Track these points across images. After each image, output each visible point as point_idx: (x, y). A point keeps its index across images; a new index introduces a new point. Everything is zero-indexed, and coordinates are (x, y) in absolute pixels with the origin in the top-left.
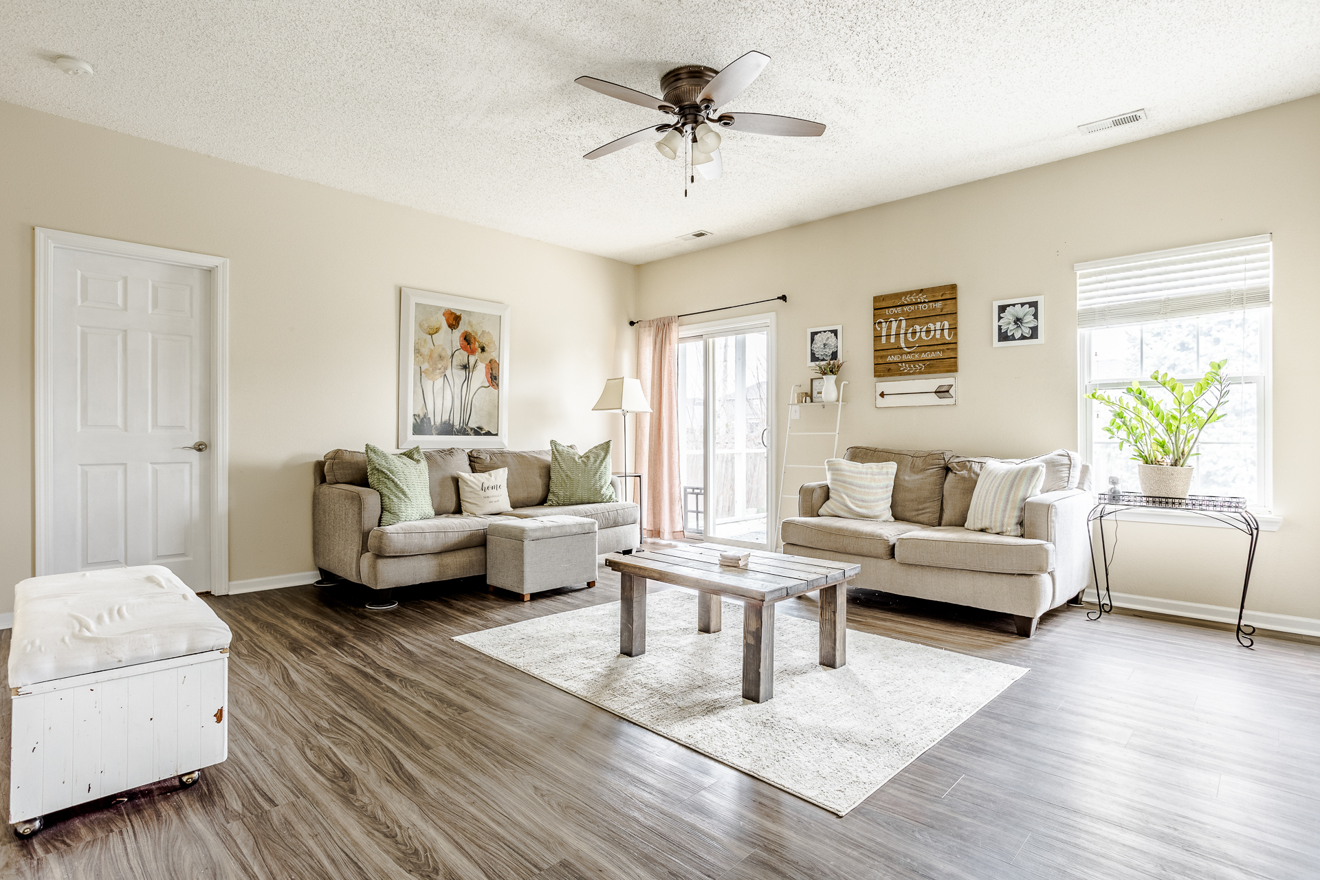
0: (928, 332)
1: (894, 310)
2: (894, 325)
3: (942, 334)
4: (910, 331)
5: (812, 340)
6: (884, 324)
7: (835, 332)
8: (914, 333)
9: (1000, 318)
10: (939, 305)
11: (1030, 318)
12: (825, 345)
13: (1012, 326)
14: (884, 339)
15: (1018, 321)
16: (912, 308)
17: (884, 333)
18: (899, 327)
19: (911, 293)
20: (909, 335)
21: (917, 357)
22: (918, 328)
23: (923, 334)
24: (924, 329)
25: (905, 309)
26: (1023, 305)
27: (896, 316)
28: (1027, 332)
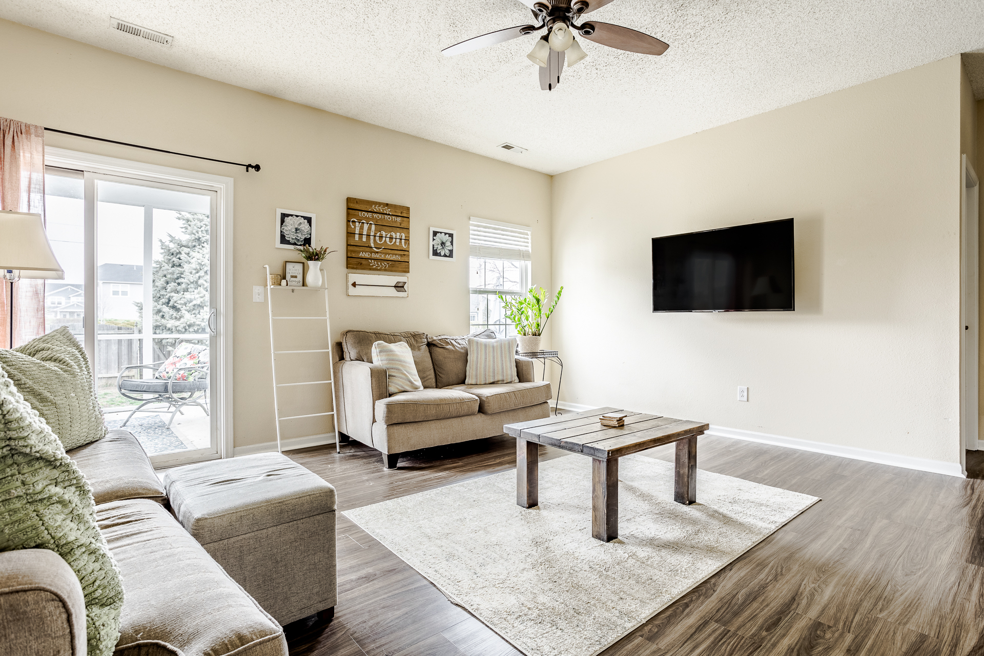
0: (391, 238)
1: (366, 214)
2: (366, 226)
3: (400, 242)
4: (378, 235)
5: (282, 222)
6: (357, 223)
7: (309, 220)
8: (381, 237)
9: (434, 240)
10: (399, 219)
11: (448, 244)
12: (297, 229)
13: (440, 247)
14: (357, 237)
15: (443, 244)
16: (380, 216)
17: (357, 232)
18: (369, 229)
19: (380, 204)
20: (377, 238)
21: (383, 257)
22: (384, 234)
23: (388, 239)
24: (388, 236)
25: (375, 215)
26: (446, 234)
27: (367, 219)
28: (448, 253)
